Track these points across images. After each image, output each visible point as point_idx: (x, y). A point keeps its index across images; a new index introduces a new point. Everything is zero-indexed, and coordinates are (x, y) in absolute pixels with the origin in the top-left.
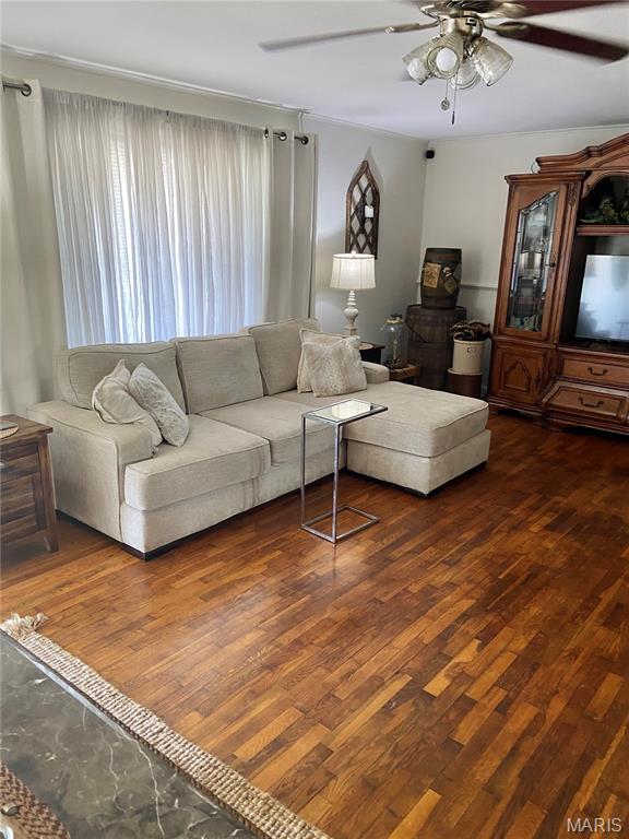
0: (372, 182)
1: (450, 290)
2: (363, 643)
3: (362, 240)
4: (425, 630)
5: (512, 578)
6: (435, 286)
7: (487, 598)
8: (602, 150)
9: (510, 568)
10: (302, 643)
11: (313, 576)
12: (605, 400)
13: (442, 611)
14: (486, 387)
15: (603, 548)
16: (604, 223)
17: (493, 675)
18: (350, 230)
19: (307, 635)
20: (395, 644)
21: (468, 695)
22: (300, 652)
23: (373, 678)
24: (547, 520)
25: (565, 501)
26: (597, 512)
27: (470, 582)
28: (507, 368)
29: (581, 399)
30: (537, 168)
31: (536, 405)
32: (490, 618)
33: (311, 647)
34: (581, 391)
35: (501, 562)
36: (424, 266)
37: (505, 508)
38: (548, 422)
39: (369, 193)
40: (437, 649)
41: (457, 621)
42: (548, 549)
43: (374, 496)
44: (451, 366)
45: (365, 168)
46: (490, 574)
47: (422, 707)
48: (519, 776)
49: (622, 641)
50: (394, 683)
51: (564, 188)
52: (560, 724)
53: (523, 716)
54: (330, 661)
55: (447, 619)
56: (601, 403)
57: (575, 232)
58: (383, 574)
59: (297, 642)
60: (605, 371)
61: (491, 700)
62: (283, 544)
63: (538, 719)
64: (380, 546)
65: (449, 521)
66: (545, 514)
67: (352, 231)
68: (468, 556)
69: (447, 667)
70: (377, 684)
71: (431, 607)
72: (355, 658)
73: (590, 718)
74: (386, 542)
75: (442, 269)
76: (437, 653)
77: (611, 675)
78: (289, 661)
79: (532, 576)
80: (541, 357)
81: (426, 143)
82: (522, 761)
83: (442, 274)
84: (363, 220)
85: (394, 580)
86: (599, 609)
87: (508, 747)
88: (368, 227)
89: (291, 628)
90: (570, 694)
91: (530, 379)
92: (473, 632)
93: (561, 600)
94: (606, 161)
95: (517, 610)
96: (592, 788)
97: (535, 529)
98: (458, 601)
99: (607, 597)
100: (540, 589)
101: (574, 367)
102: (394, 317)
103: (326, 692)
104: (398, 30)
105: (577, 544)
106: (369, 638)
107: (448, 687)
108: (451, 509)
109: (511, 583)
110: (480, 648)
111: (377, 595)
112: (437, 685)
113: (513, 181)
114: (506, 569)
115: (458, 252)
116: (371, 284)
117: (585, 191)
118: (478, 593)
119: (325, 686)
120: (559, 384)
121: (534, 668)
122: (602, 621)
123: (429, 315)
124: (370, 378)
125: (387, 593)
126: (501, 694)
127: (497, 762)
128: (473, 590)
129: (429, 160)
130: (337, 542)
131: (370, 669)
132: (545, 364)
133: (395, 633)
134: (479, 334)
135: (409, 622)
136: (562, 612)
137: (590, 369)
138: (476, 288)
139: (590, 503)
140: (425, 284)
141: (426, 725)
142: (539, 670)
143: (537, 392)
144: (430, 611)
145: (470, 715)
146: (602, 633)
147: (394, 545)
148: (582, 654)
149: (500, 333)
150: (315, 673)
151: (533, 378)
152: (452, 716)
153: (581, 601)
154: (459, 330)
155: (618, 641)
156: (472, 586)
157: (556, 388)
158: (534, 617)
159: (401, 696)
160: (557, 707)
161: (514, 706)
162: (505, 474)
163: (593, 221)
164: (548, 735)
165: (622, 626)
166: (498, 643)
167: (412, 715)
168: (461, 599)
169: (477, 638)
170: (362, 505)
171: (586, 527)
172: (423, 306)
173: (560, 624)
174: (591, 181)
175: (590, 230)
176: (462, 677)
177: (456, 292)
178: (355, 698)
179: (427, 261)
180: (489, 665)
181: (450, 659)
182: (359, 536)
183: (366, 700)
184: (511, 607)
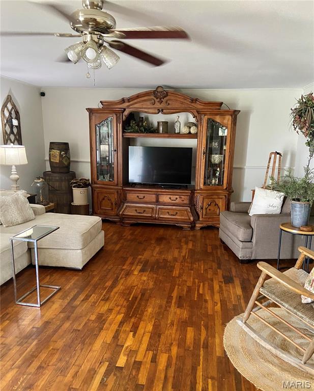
0: (14, 107)
1: (66, 163)
2: (77, 355)
3: (12, 137)
4: (106, 336)
5: (135, 298)
6: (58, 161)
7: (128, 311)
8: (129, 100)
9: (133, 294)
10: (43, 367)
11: (35, 329)
12: (146, 209)
13: (110, 324)
14: (91, 210)
15: (165, 274)
16: (133, 132)
17: (144, 346)
18: (5, 133)
19: (44, 362)
20: (94, 349)
21: (137, 360)
22: (44, 372)
23: (89, 371)
24: (139, 268)
25: (143, 257)
26: (157, 259)
27: (118, 306)
28: (101, 200)
29: (136, 210)
30: (101, 106)
31: (117, 215)
32: (133, 320)
33: (49, 367)
34: (136, 207)
35: (128, 292)
36: (50, 151)
37: (120, 266)
38: (123, 223)
39: (13, 112)
40: (115, 344)
41: (119, 327)
42: (145, 281)
43: (52, 276)
44: (73, 201)
45: (9, 99)
46: (125, 299)
47: (118, 374)
48: (172, 388)
49: (187, 312)
50: (101, 369)
51: (115, 116)
52: (179, 357)
53: (163, 360)
54: (63, 371)
55: (114, 327)
56: (144, 211)
57: (123, 136)
58: (74, 315)
59: (40, 367)
60: (144, 197)
61: (147, 358)
62: (8, 316)
63: (170, 359)
64: (66, 301)
65: (96, 279)
66: (137, 265)
67: (6, 133)
68: (112, 294)
69: (123, 351)
70: (92, 373)
71: (104, 324)
72: (76, 364)
73: (188, 350)
74: (69, 298)
75: (60, 153)
76: (116, 346)
77: (189, 328)
78: (39, 380)
79: (143, 295)
80: (116, 193)
81: (39, 88)
82: (171, 380)
83: (61, 156)
84: (12, 126)
85: (81, 317)
86: (174, 301)
87: (163, 376)
88: (15, 130)
89: (32, 362)
90: (177, 342)
91: (112, 204)
92: (128, 329)
93: (158, 302)
94: (132, 105)
95: (143, 312)
96: (201, 380)
97: (136, 273)
98: (116, 317)
99: (175, 294)
100: (148, 300)
101: (131, 196)
102: (39, 178)
103: (68, 387)
104: (61, 35)
105: (155, 276)
106: (79, 351)
107: (127, 360)
108: (95, 273)
109: (136, 300)
110: (134, 335)
111: (75, 327)
112: (122, 361)
113: (91, 111)
114: (131, 295)
115: (66, 144)
116: (25, 162)
117: (124, 117)
118: (123, 310)
119: (65, 385)
120: (126, 204)
121: (159, 337)
122: (177, 306)
123: (57, 176)
124: (36, 213)
125: (80, 324)
126: (151, 353)
127: (161, 386)
128: (120, 309)
129: (42, 97)
130: (41, 305)
131: (86, 367)
132: (118, 195)
133: (91, 344)
134: (84, 184)
135: (97, 336)
136: (160, 307)
137: (138, 196)
138: (77, 162)
139: (153, 256)
140: (52, 160)
141: (124, 383)
142: (162, 336)
143: (116, 210)
144: (105, 326)
145: (142, 369)
146: (178, 311)
147: (74, 298)
148: (175, 323)
149: (95, 183)
150: (57, 380)
151: (114, 203)
152: (134, 373)
153: (166, 300)
154: (75, 183)
155: (185, 312)
156: (119, 308)
157: (125, 206)
158: (151, 313)
159: (107, 374)
160: (174, 350)
161: (158, 357)
162: (113, 251)
163: (129, 131)
164: (176, 364)
165: (184, 306)
166: (140, 331)
167: (116, 381)
168: (117, 315)
169: (131, 331)
170: (47, 282)
171: (156, 266)
172: (52, 171)
173: (162, 313)
174: (126, 113)
175: (128, 135)
176: (132, 353)
177: (69, 164)
178: (84, 385)
179: (51, 149)
180: (141, 342)
181: (123, 346)
182: (53, 299)
183: (90, 383)
184: (139, 312)
